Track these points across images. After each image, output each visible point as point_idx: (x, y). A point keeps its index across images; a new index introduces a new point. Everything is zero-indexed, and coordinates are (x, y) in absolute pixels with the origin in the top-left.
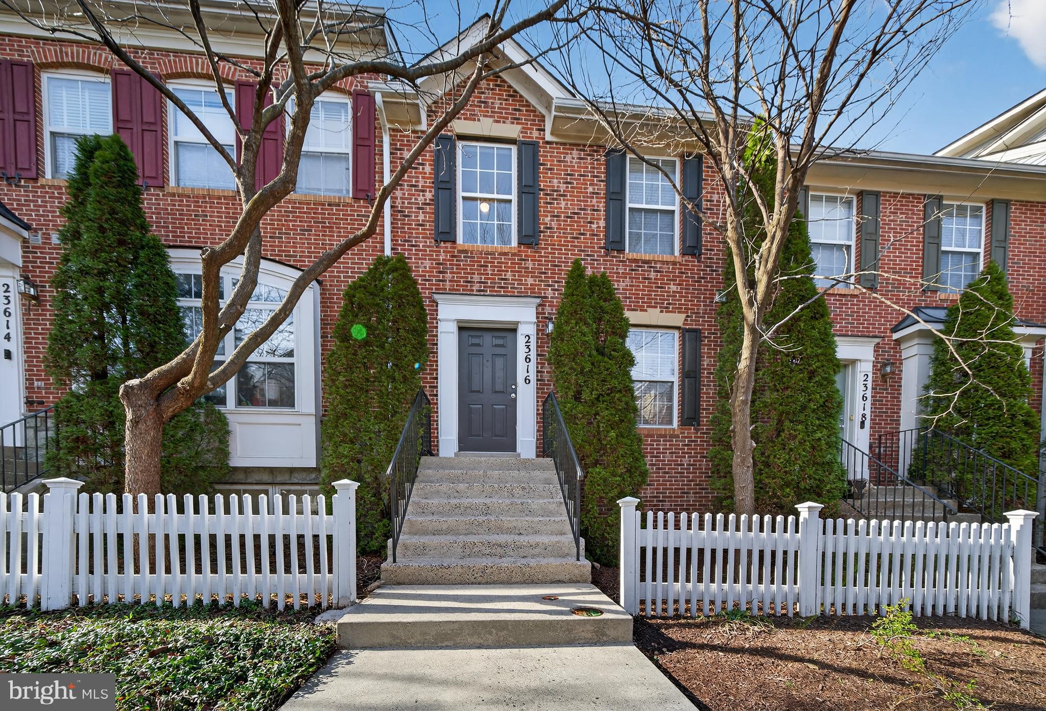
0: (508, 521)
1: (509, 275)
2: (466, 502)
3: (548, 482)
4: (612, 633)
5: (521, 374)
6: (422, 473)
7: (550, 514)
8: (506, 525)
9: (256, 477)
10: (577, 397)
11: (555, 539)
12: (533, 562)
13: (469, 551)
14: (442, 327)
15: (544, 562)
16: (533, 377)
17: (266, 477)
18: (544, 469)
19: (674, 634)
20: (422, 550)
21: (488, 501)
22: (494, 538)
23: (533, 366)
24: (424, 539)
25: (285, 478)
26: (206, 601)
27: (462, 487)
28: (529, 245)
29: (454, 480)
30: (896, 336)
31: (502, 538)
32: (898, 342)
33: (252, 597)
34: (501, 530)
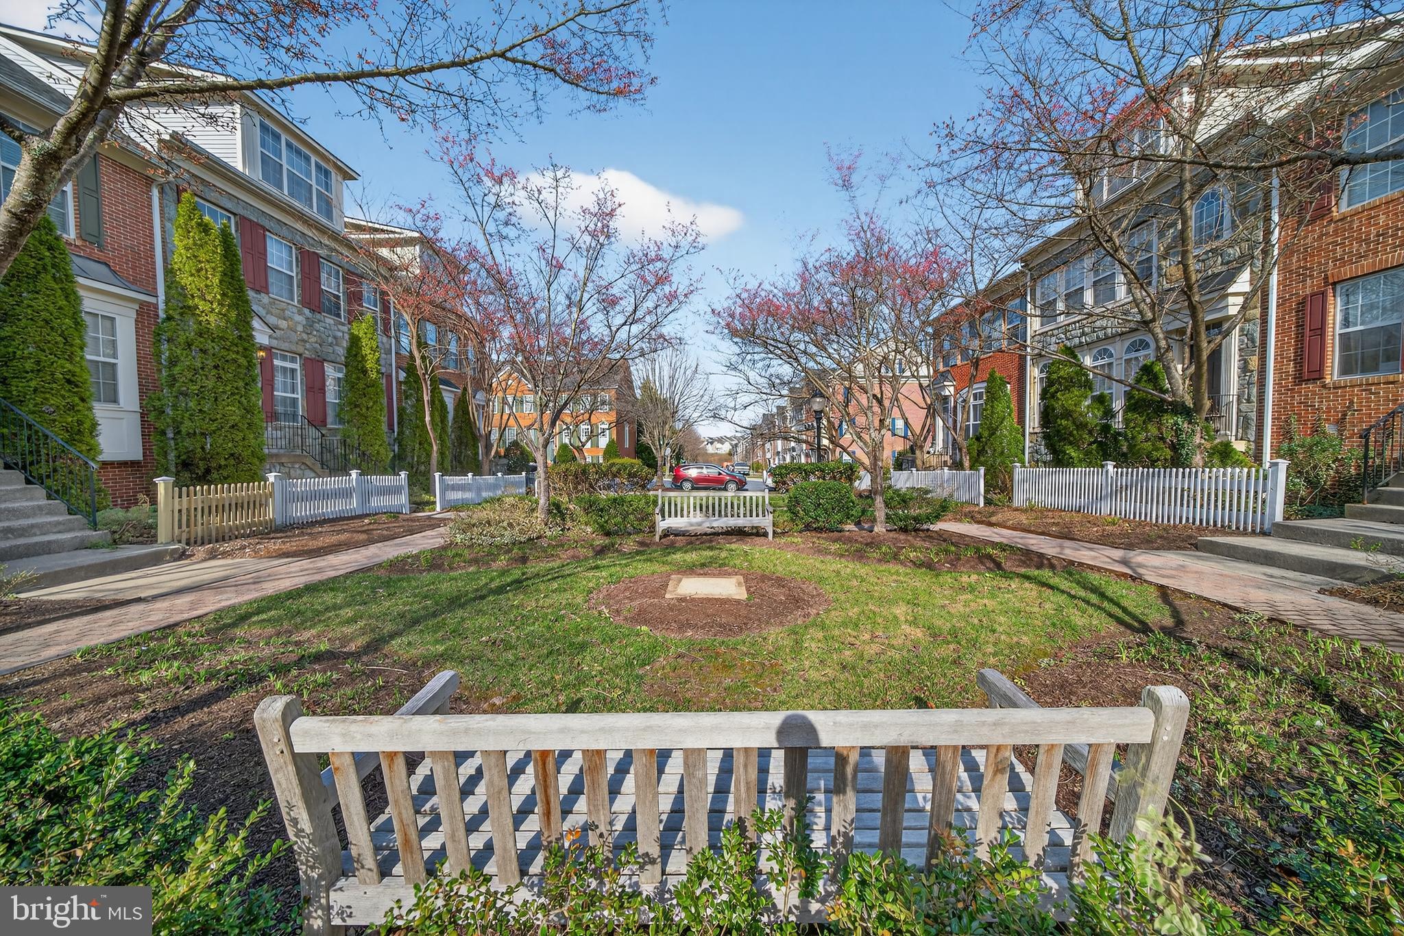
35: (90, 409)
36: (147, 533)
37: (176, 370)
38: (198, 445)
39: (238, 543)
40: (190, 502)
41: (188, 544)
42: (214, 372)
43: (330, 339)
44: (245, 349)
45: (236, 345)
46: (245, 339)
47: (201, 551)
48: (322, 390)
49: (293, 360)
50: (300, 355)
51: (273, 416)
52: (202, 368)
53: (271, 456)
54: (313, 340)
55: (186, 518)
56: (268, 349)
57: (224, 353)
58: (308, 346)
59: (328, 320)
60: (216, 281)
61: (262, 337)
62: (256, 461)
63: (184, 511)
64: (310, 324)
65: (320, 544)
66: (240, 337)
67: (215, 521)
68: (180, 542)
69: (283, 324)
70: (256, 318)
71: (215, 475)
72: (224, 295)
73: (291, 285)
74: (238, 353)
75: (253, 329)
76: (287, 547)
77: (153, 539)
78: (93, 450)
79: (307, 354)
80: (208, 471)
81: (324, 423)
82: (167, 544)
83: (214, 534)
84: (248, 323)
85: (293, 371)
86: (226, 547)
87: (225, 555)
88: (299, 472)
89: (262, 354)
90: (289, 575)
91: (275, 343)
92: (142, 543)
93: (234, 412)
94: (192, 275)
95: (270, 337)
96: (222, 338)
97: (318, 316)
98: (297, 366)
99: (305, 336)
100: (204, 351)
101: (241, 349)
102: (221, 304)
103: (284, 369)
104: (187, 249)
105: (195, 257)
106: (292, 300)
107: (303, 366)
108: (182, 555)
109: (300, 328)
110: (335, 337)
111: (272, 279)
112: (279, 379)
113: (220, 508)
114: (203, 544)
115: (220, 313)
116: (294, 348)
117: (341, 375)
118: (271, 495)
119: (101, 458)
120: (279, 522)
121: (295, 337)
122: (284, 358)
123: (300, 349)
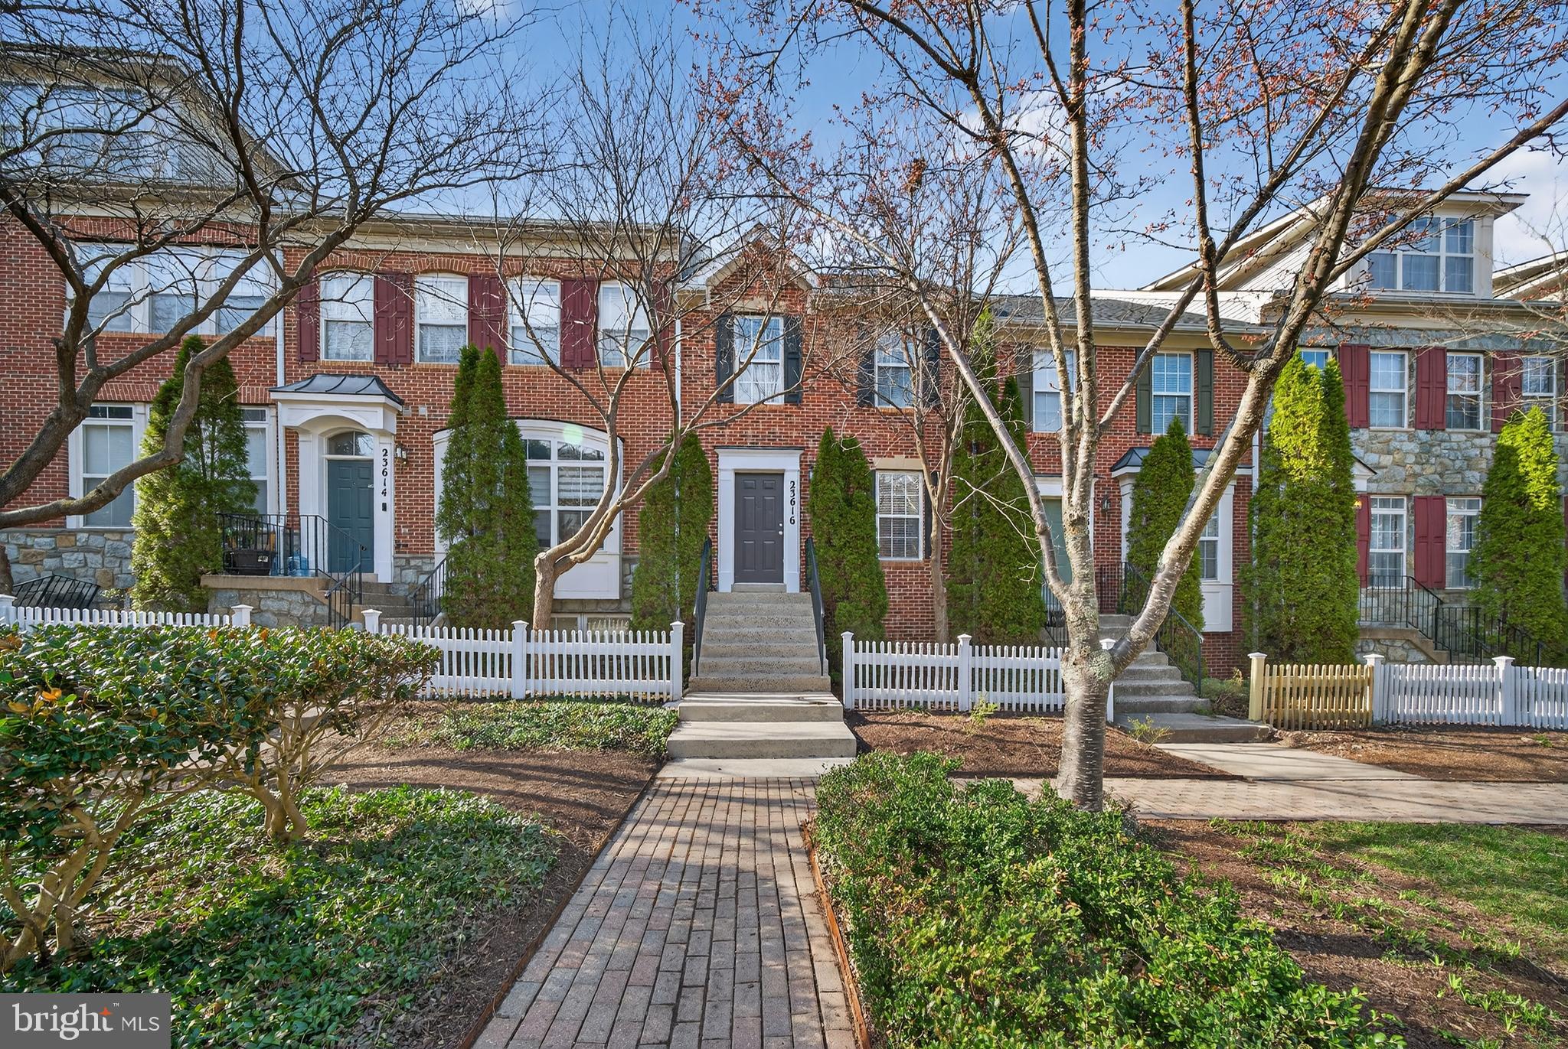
0: (776, 646)
1: (777, 429)
2: (745, 631)
3: (805, 614)
4: (830, 715)
5: (787, 516)
6: (710, 606)
7: (805, 640)
8: (773, 650)
9: (571, 607)
10: (829, 542)
11: (807, 660)
12: (790, 677)
13: (747, 669)
14: (722, 476)
15: (798, 676)
16: (797, 519)
17: (576, 607)
18: (803, 601)
19: (870, 719)
20: (713, 668)
21: (760, 630)
22: (764, 660)
23: (797, 507)
24: (717, 660)
25: (592, 607)
26: (598, 695)
27: (740, 618)
28: (794, 403)
29: (733, 612)
30: (1115, 474)
31: (770, 660)
32: (1117, 480)
33: (624, 693)
34: (769, 653)
35: (1199, 584)
36: (1238, 707)
37: (1266, 540)
38: (1284, 617)
39: (1329, 736)
40: (1279, 681)
41: (1275, 726)
42: (1305, 536)
43: (1458, 464)
44: (1342, 503)
45: (1331, 501)
46: (1344, 491)
47: (1288, 737)
48: (1441, 539)
49: (1397, 504)
50: (1409, 495)
51: (1367, 580)
52: (1293, 534)
53: (1364, 630)
54: (1429, 470)
55: (1275, 697)
56: (1366, 498)
57: (1317, 512)
58: (1421, 480)
59: (1454, 437)
60: (1314, 433)
61: (1361, 485)
62: (1346, 636)
63: (1274, 690)
64: (1426, 449)
65: (1446, 762)
66: (1336, 490)
67: (1302, 704)
68: (1268, 722)
69: (1386, 460)
70: (1357, 464)
71: (1300, 652)
72: (1321, 446)
73: (1400, 405)
74: (1332, 509)
75: (1352, 477)
76: (1393, 754)
77: (1244, 715)
78: (1200, 622)
79: (1420, 492)
80: (1292, 646)
81: (1441, 584)
82: (1257, 722)
83: (1301, 719)
84: (1347, 471)
85: (1397, 518)
86: (1314, 737)
87: (1315, 747)
88: (1400, 652)
89: (1358, 504)
90: (1405, 798)
91: (1374, 487)
92: (1234, 716)
93: (1323, 578)
94: (1289, 434)
95: (1369, 481)
96: (1315, 496)
97: (1440, 435)
98: (1403, 511)
99: (1417, 469)
100: (1296, 515)
101: (1336, 504)
102: (1317, 456)
103: (1384, 518)
104: (1286, 408)
105: (1293, 413)
106: (1401, 424)
107: (1414, 510)
108: (1270, 738)
109: (1411, 459)
110: (1468, 459)
111: (1376, 407)
112: (1377, 530)
113: (1309, 692)
114: (1289, 729)
115: (1316, 468)
116: (1399, 488)
117: (1473, 513)
118: (1370, 682)
119: (1206, 629)
120: (1377, 717)
121: (1401, 473)
122: (1384, 504)
123: (1409, 487)
